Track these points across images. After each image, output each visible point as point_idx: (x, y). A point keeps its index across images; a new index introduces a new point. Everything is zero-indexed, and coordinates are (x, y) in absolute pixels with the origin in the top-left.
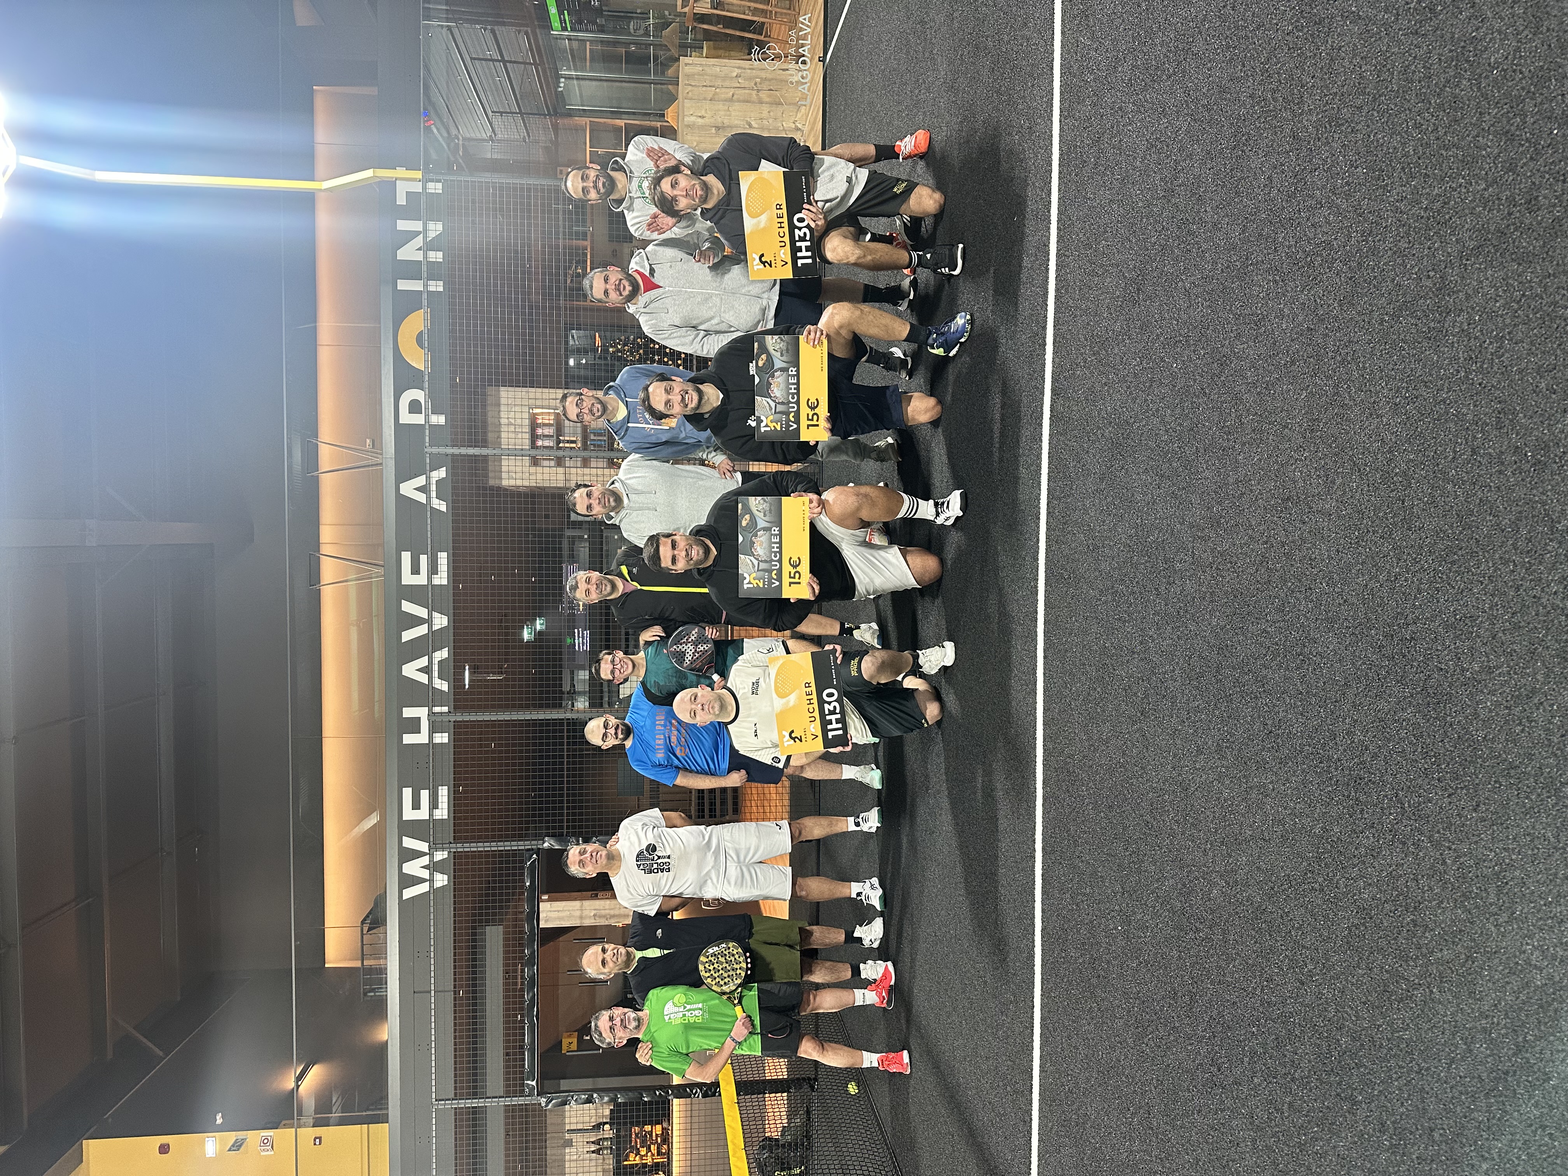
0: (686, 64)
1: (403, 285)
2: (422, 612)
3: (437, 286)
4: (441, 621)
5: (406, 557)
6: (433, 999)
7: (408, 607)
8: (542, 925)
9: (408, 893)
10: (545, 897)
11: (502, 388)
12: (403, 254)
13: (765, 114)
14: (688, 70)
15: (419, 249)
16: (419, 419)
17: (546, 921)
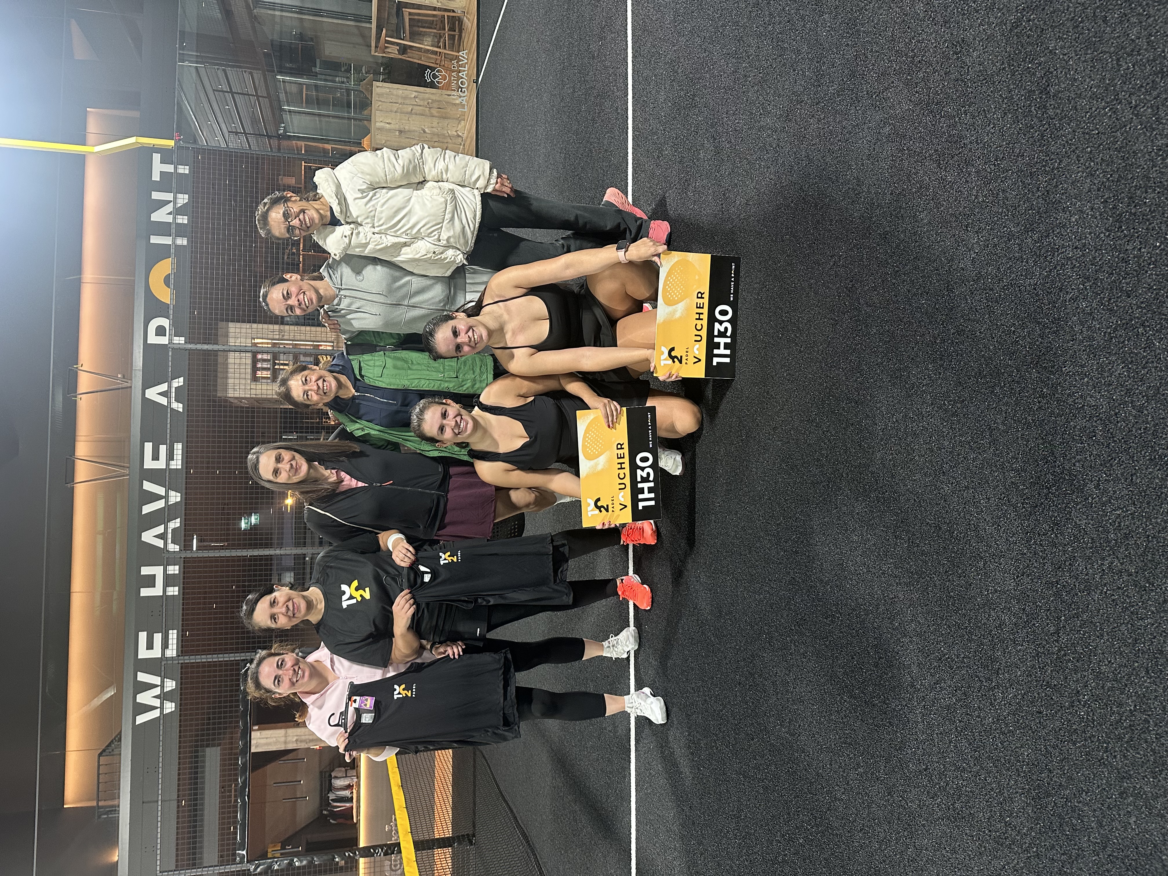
0: (378, 87)
1: (155, 240)
2: (160, 490)
3: (182, 241)
4: (175, 497)
5: (148, 447)
6: (160, 808)
7: (148, 486)
8: (253, 750)
9: (141, 719)
10: (256, 727)
11: (231, 325)
12: (156, 217)
13: (435, 124)
14: (378, 90)
15: (170, 213)
16: (164, 340)
17: (257, 747)
